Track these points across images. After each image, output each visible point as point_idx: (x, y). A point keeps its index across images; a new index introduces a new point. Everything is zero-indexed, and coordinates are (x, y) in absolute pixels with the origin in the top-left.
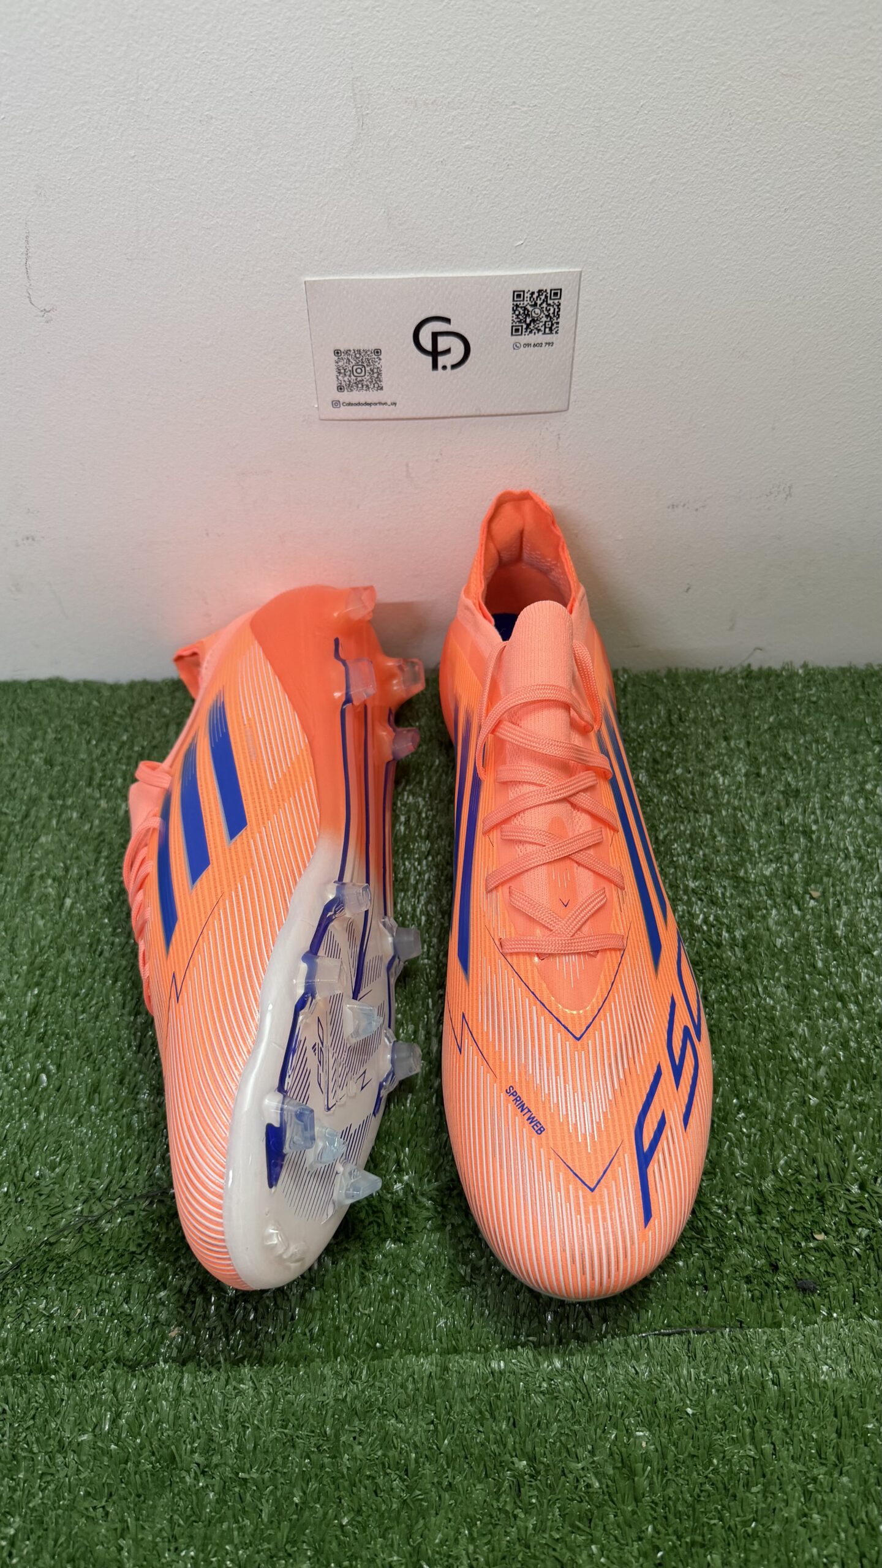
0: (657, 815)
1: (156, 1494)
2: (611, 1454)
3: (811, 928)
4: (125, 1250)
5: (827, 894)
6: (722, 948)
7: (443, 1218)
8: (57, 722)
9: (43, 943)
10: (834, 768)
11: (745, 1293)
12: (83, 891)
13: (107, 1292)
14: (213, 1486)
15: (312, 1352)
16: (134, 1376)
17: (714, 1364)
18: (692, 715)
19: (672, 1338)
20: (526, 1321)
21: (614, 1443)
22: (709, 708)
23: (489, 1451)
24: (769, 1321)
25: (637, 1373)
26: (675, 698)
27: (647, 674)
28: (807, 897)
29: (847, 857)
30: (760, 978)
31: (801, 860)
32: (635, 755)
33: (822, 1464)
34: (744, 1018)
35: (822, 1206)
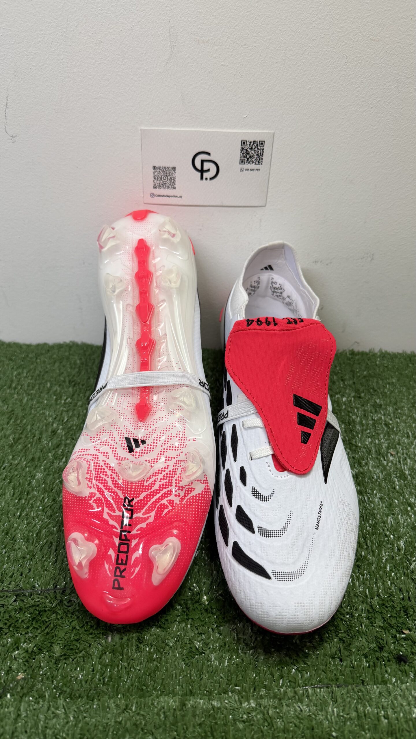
3: (392, 470)
10: (399, 396)
11: (365, 664)
17: (348, 706)
24: (380, 680)
25: (301, 711)
28: (389, 454)
29: (408, 437)
31: (384, 437)
35: (407, 615)
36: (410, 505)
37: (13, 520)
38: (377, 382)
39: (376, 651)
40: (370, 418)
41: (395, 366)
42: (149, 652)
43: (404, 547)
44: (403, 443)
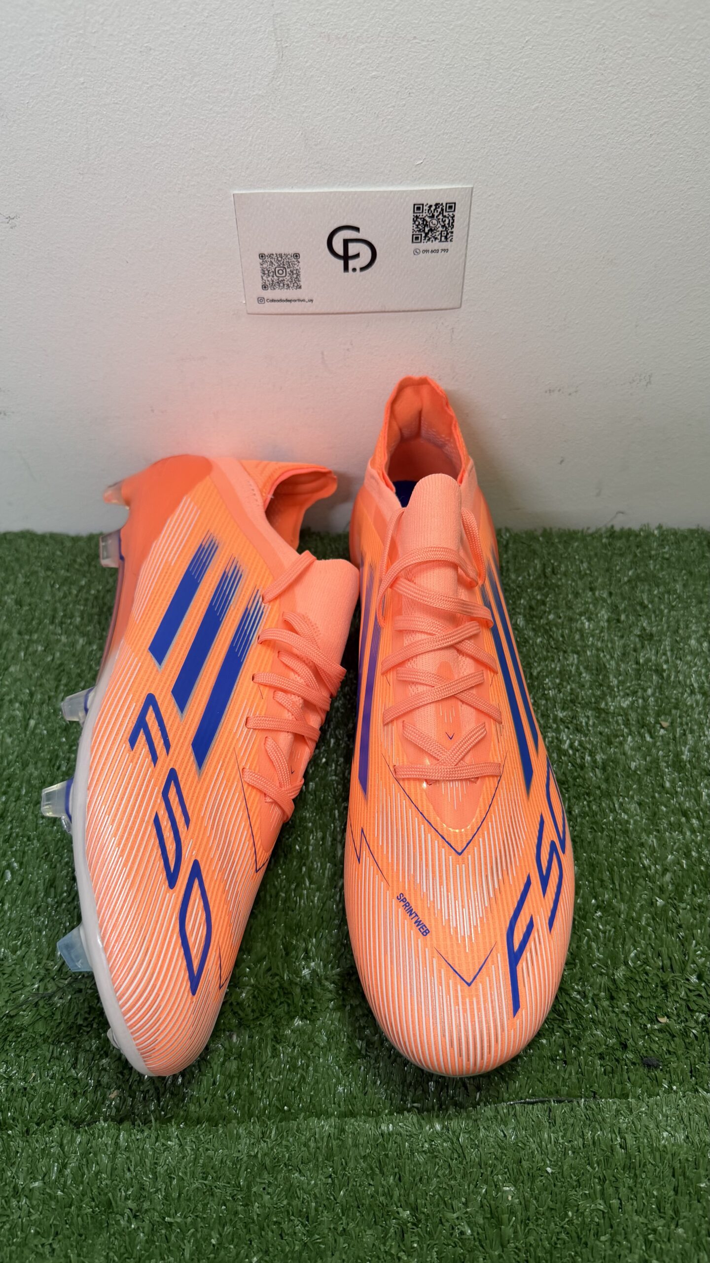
0: (532, 654)
1: (95, 1234)
2: (482, 1206)
3: (661, 753)
4: (73, 1023)
5: (675, 724)
6: (585, 770)
7: (344, 1000)
8: (27, 568)
9: (10, 757)
10: (683, 615)
11: (599, 1068)
12: (45, 714)
13: (58, 1059)
14: (143, 1228)
15: (230, 1113)
16: (78, 1132)
17: (571, 1129)
18: (563, 569)
19: (535, 1107)
20: (412, 1089)
21: (484, 1197)
22: (578, 563)
23: (378, 1202)
24: (618, 1092)
25: (505, 1136)
26: (549, 554)
27: (526, 533)
28: (658, 726)
29: (692, 692)
30: (616, 796)
31: (653, 695)
32: (514, 603)
33: (661, 1217)
34: (602, 830)
35: (666, 993)
39: (617, 1050)
41: (681, 557)
42: (291, 1056)
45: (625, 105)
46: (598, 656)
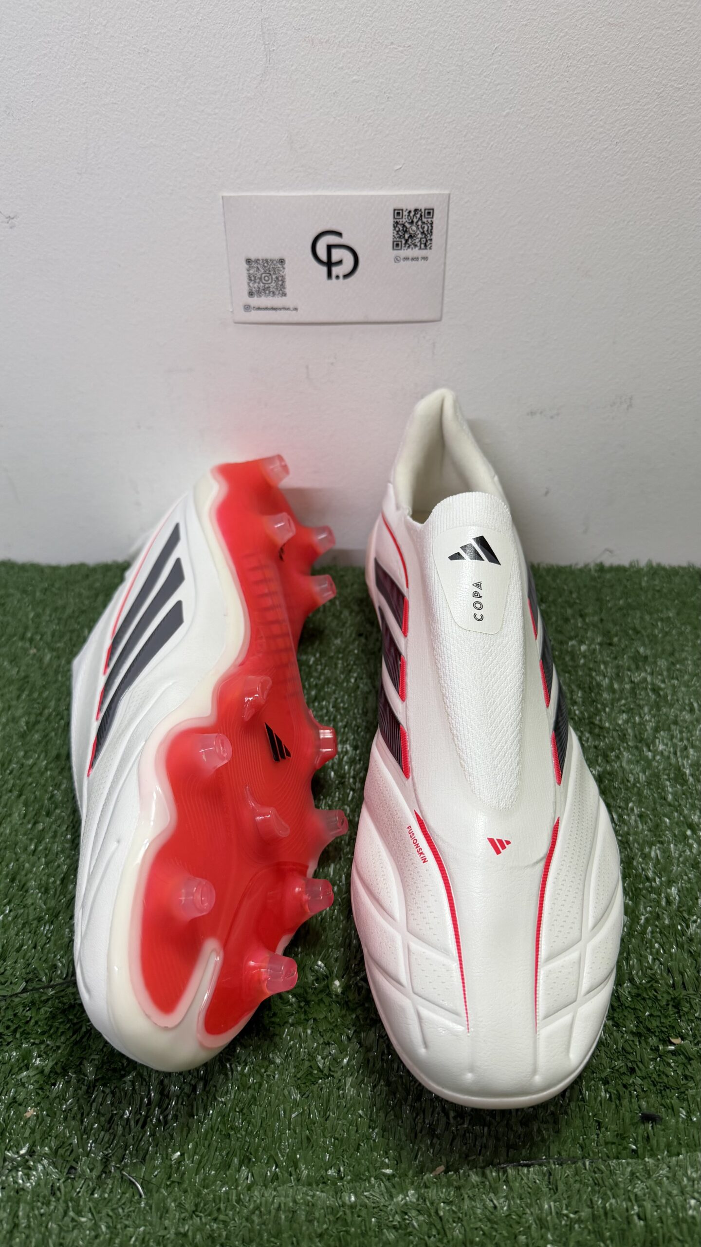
35: (678, 1012)
36: (691, 826)
37: (23, 857)
38: (642, 618)
39: (624, 1073)
40: (627, 679)
41: (673, 589)
42: (242, 1073)
43: (677, 898)
44: (682, 720)
45: (590, 113)
46: (590, 676)
